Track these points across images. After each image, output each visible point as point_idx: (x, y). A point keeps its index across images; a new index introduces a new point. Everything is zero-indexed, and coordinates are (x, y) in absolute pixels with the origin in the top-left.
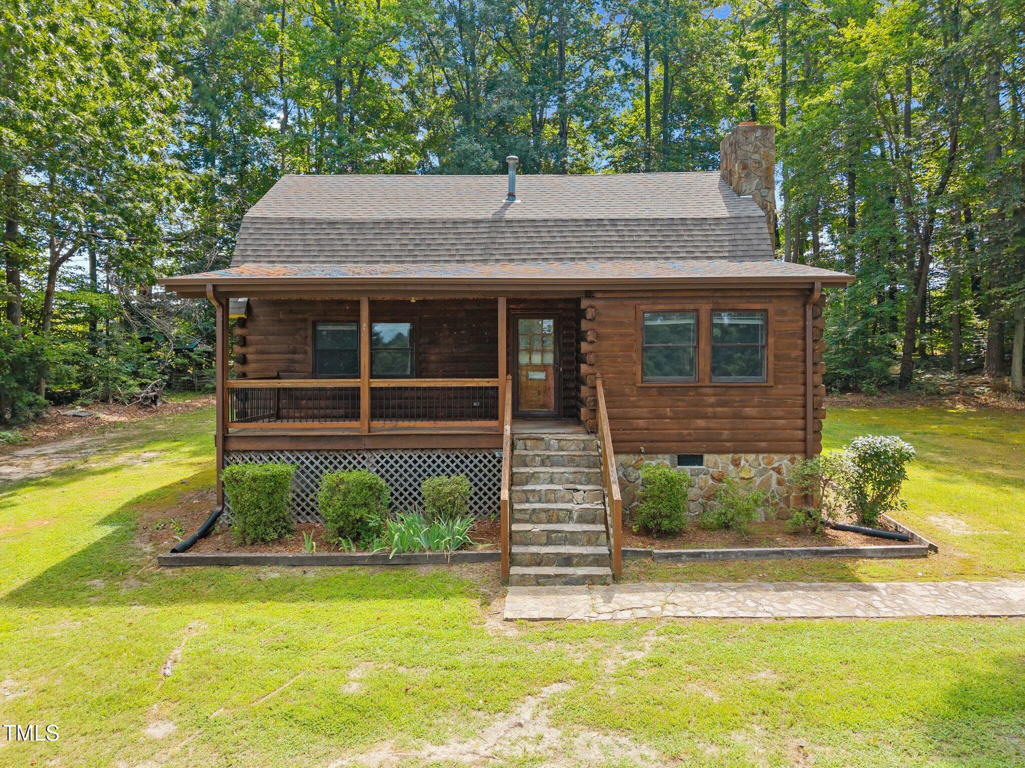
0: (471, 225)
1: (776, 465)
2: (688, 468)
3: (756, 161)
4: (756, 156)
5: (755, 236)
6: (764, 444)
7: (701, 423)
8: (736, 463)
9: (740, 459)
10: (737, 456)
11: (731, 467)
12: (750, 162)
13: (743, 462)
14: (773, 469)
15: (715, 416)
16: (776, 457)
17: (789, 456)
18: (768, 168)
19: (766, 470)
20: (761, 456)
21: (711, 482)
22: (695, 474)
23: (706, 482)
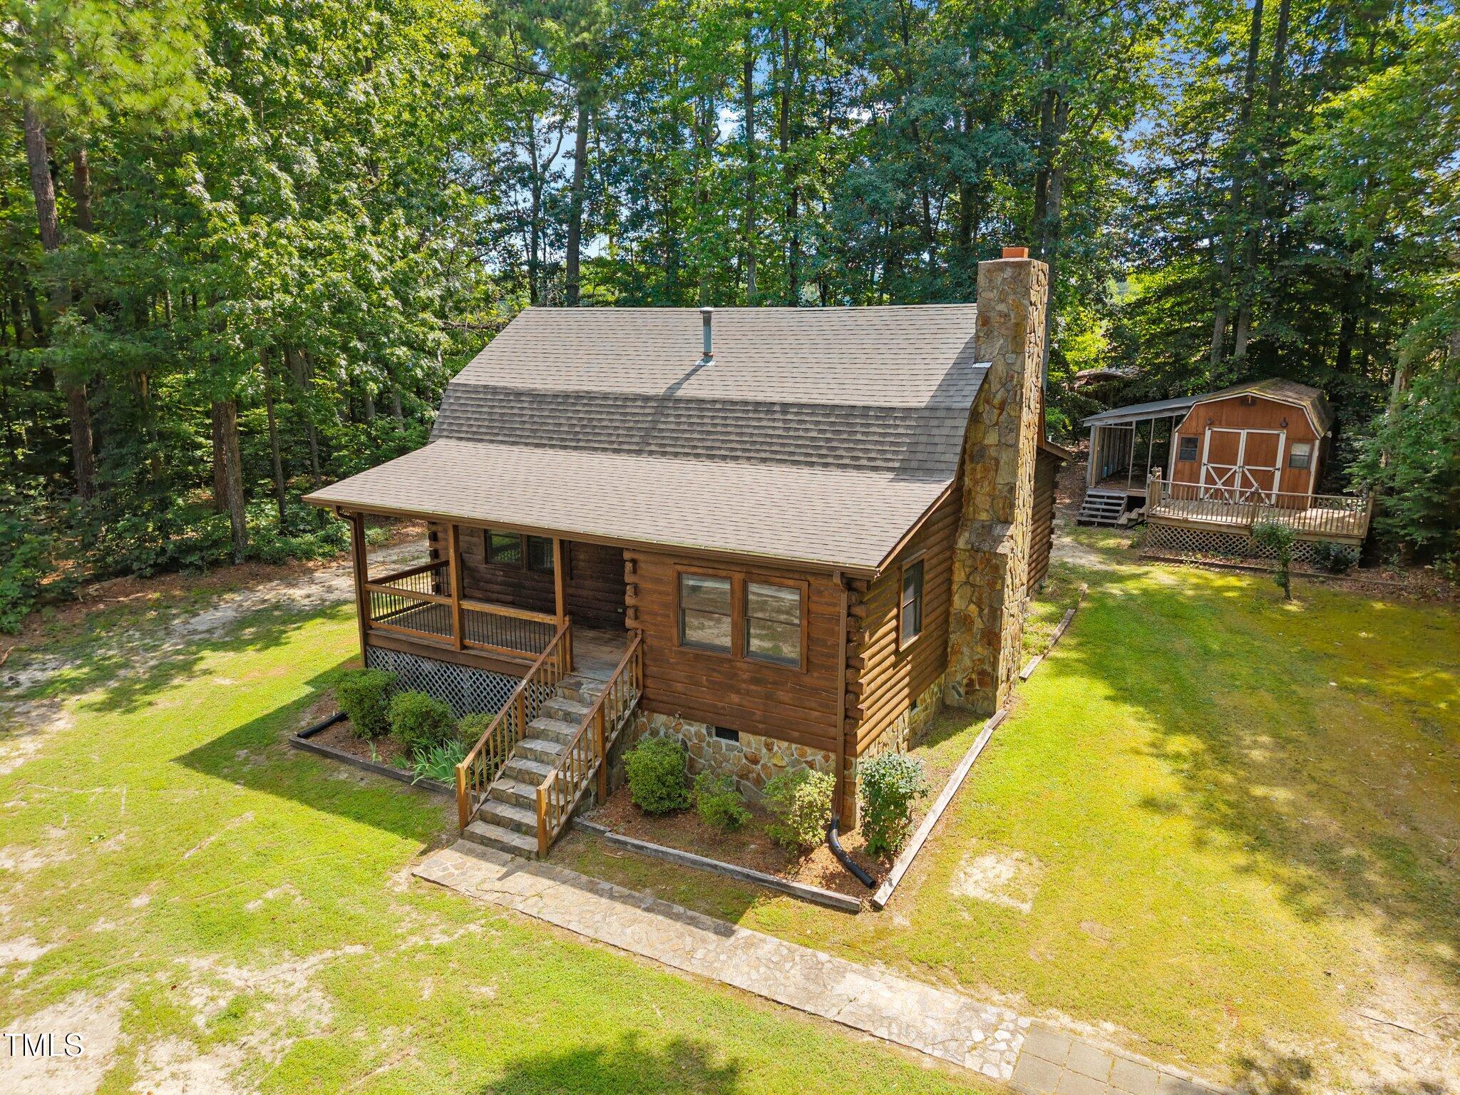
0: (639, 403)
1: (809, 759)
2: (724, 742)
3: (1001, 314)
4: (1002, 307)
5: (943, 440)
6: (796, 734)
7: (735, 698)
8: (769, 748)
9: (772, 744)
10: (770, 740)
11: (764, 751)
12: (992, 314)
13: (775, 748)
14: (807, 762)
15: (748, 693)
16: (809, 750)
17: (823, 753)
18: (1017, 325)
19: (799, 762)
20: (794, 746)
21: (744, 761)
22: (730, 749)
23: (739, 760)
